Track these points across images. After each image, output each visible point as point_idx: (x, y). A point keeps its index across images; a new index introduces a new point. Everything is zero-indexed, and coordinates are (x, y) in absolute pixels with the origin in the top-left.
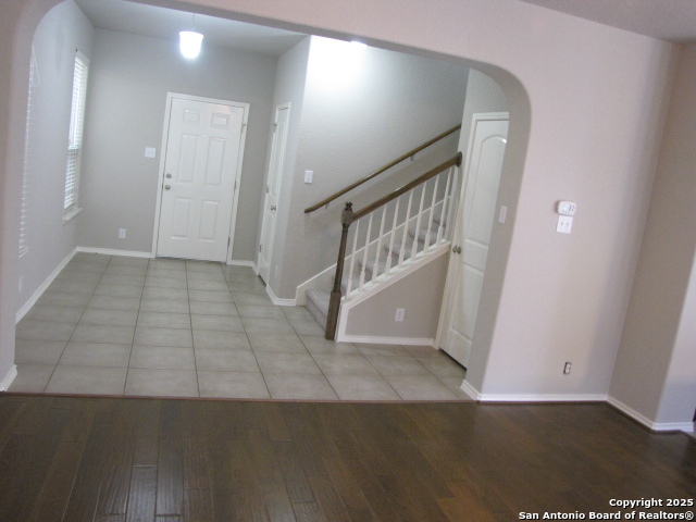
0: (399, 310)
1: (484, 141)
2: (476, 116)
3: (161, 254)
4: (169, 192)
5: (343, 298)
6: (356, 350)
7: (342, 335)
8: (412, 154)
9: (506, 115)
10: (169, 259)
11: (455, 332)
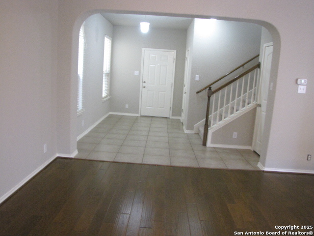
0: (234, 133)
1: (269, 55)
2: (265, 45)
3: (143, 114)
4: (145, 89)
5: (209, 129)
6: (215, 150)
7: (209, 144)
8: (243, 65)
9: (271, 43)
10: (146, 116)
11: (259, 142)
